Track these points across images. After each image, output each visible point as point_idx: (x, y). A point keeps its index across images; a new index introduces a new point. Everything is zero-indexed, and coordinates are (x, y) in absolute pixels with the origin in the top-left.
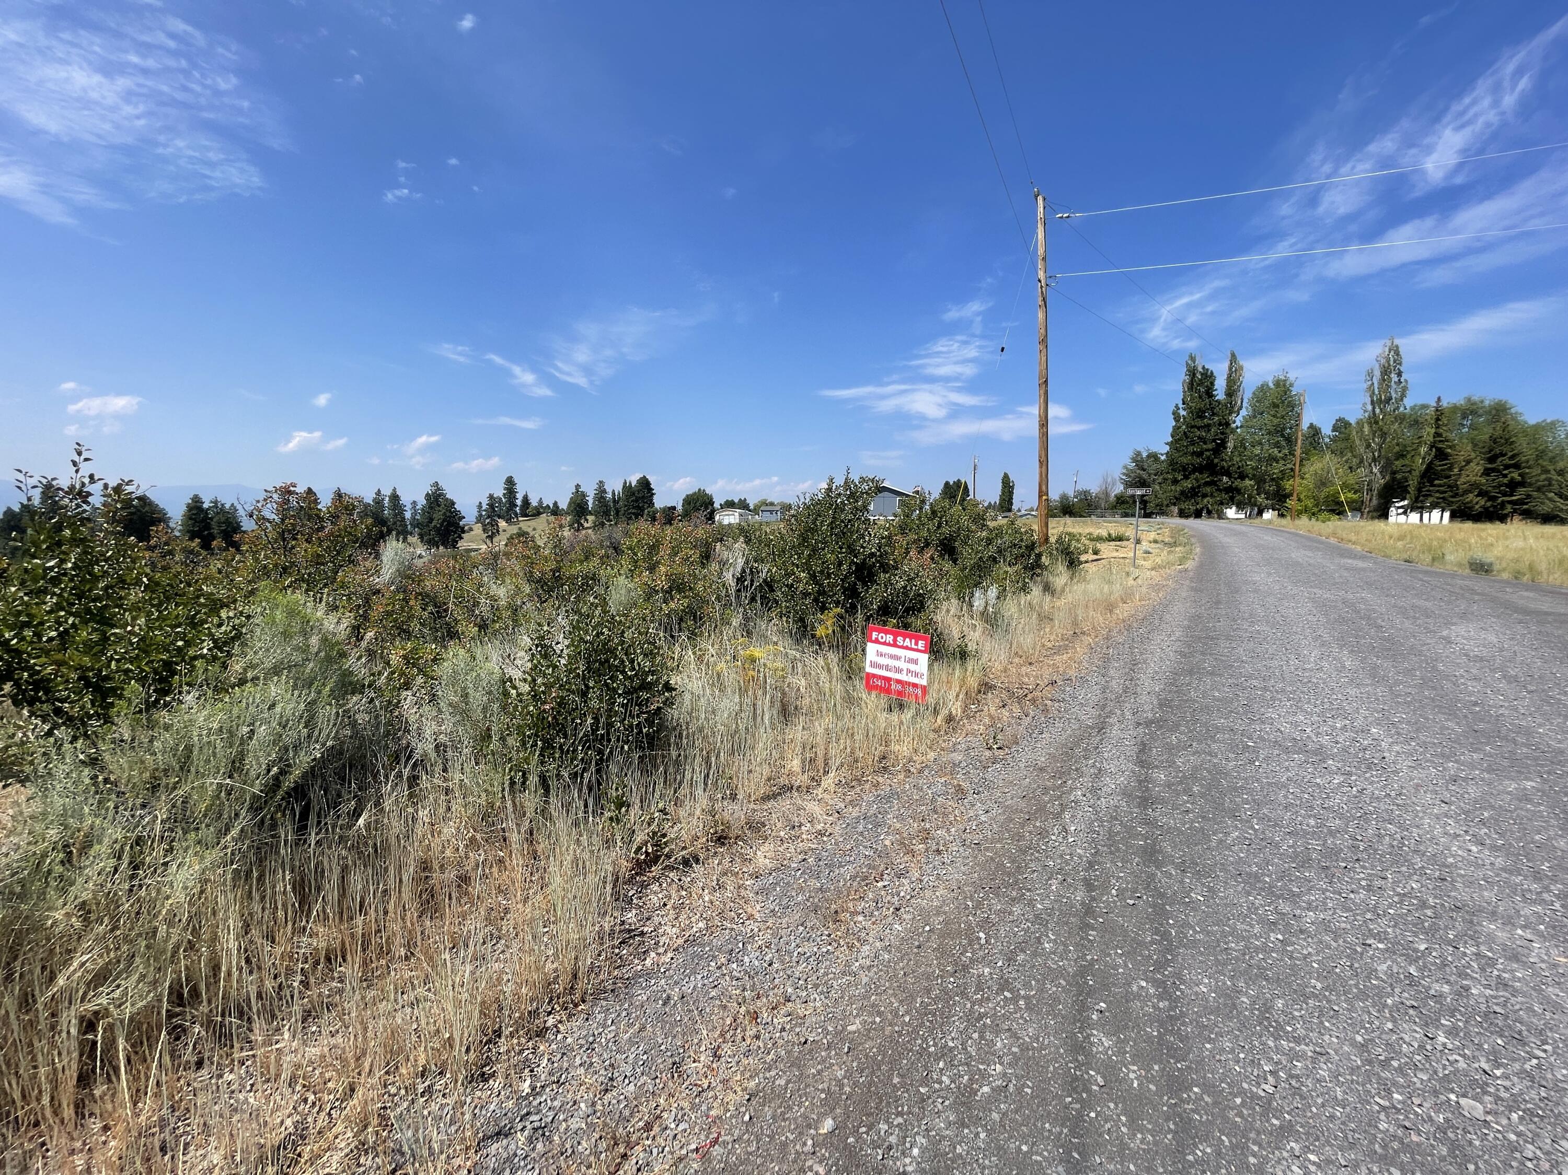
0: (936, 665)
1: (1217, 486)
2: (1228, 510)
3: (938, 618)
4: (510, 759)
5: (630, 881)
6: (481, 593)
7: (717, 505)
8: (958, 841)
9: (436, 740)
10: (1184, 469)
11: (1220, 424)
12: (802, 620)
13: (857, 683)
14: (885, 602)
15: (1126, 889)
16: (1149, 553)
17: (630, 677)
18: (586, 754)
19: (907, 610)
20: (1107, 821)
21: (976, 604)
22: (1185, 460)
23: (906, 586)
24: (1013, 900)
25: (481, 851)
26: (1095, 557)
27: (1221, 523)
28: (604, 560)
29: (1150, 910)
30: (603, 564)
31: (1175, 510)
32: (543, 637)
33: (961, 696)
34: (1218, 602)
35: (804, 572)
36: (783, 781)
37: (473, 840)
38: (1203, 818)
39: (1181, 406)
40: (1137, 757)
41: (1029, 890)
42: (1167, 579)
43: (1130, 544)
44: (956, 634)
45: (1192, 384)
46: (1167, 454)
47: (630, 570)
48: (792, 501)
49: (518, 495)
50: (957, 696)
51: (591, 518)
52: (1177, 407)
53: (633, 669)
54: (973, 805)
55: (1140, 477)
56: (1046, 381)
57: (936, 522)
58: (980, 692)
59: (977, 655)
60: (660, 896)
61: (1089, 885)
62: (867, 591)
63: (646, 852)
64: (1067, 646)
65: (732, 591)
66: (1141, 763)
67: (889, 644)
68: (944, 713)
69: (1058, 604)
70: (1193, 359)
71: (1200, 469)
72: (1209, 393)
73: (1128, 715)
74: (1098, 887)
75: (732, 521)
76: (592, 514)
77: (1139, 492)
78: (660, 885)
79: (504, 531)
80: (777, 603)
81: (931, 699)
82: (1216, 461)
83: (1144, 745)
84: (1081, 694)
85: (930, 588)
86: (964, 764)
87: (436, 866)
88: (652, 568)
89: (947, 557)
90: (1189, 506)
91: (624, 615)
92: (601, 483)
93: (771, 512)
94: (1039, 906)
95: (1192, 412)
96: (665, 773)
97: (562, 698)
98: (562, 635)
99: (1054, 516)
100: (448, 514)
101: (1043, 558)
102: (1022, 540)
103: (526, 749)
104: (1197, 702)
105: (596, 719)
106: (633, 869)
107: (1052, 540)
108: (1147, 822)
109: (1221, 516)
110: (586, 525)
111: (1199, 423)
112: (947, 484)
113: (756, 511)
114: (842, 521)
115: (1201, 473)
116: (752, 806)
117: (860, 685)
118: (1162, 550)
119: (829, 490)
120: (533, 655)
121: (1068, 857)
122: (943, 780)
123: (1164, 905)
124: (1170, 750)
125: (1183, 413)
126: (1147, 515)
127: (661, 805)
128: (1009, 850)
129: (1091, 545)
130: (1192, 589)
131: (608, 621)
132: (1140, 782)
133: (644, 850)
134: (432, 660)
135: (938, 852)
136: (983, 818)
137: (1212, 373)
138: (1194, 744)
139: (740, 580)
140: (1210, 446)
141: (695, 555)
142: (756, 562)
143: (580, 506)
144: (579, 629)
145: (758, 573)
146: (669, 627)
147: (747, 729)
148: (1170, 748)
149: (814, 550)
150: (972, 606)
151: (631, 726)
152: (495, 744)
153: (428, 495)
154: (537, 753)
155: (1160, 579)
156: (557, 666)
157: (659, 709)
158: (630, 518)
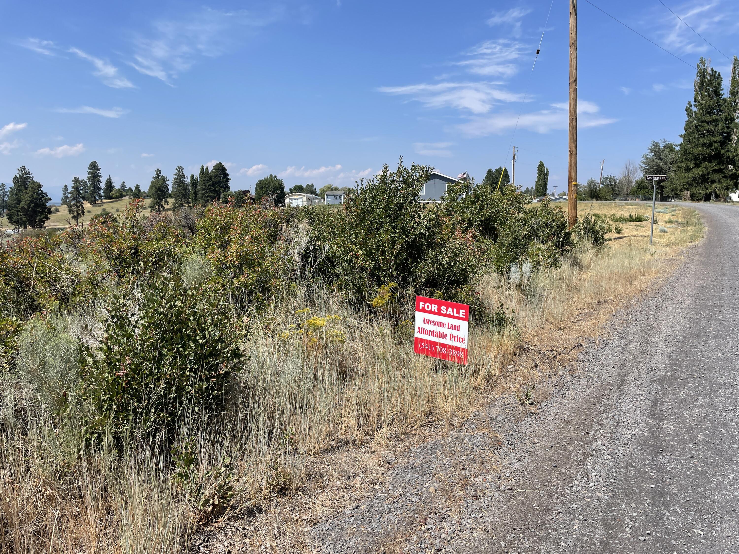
0: (477, 331)
1: (724, 173)
2: (733, 194)
3: (479, 289)
4: (86, 422)
5: (198, 531)
6: (62, 269)
7: (287, 190)
8: (493, 487)
9: (15, 405)
10: (696, 159)
11: (726, 120)
12: (359, 291)
13: (407, 347)
14: (433, 276)
15: (639, 527)
16: (665, 232)
17: (201, 345)
18: (159, 415)
19: (452, 283)
20: (624, 467)
21: (513, 276)
22: (696, 151)
23: (450, 262)
24: (541, 539)
25: (59, 508)
26: (618, 235)
27: (727, 206)
28: (180, 237)
29: (658, 545)
30: (178, 242)
31: (688, 194)
32: (119, 309)
33: (499, 358)
34: (723, 274)
35: (361, 249)
36: (341, 436)
37: (50, 498)
38: (705, 463)
39: (693, 103)
40: (651, 411)
41: (554, 530)
42: (679, 255)
43: (648, 224)
44: (495, 304)
45: (703, 85)
46: (681, 145)
47: (204, 248)
48: (352, 186)
49: (102, 179)
50: (496, 357)
51: (171, 201)
52: (689, 104)
53: (204, 337)
54: (507, 455)
55: (658, 165)
56: (576, 81)
57: (478, 205)
58: (515, 354)
59: (513, 322)
60: (226, 544)
61: (607, 525)
62: (416, 266)
63: (213, 504)
64: (592, 313)
65: (298, 267)
66: (655, 416)
67: (434, 313)
68: (483, 373)
69: (584, 276)
70: (703, 62)
71: (710, 159)
72: (717, 93)
73: (643, 373)
74: (614, 526)
75: (301, 204)
76: (172, 197)
77: (656, 179)
78: (226, 534)
79: (89, 212)
80: (338, 277)
81: (472, 361)
82: (723, 151)
83: (656, 399)
84: (603, 355)
85: (472, 263)
86: (501, 418)
87: (16, 522)
88: (224, 246)
89: (487, 235)
90: (700, 191)
91: (195, 289)
92: (180, 169)
93: (335, 196)
94: (563, 544)
95: (702, 109)
96: (233, 431)
97: (137, 365)
98: (138, 307)
99: (582, 200)
100: (35, 196)
101: (572, 237)
102: (553, 221)
103: (101, 413)
104: (703, 361)
105: (169, 384)
106: (201, 520)
107: (581, 220)
108: (658, 468)
109: (727, 199)
110: (166, 207)
111: (708, 118)
112: (490, 171)
113: (322, 195)
114: (396, 205)
115: (710, 162)
116: (312, 459)
117: (409, 348)
118: (676, 229)
119: (385, 176)
120: (109, 326)
121: (589, 500)
122: (481, 433)
123: (670, 540)
124: (679, 403)
125: (694, 109)
126: (664, 199)
127: (227, 461)
128: (538, 495)
129: (614, 225)
130: (701, 263)
131: (180, 294)
132: (653, 432)
133: (211, 502)
134: (13, 332)
135: (476, 497)
136: (516, 466)
137: (719, 74)
138: (700, 399)
139: (305, 257)
140: (718, 138)
141: (263, 234)
142: (318, 241)
143: (160, 189)
144: (153, 301)
145: (321, 250)
146: (239, 299)
147: (308, 389)
148: (678, 402)
149: (370, 230)
150: (509, 278)
151: (201, 389)
152: (71, 409)
153: (15, 178)
154: (112, 416)
155: (673, 254)
156: (132, 336)
157: (227, 373)
158: (207, 201)
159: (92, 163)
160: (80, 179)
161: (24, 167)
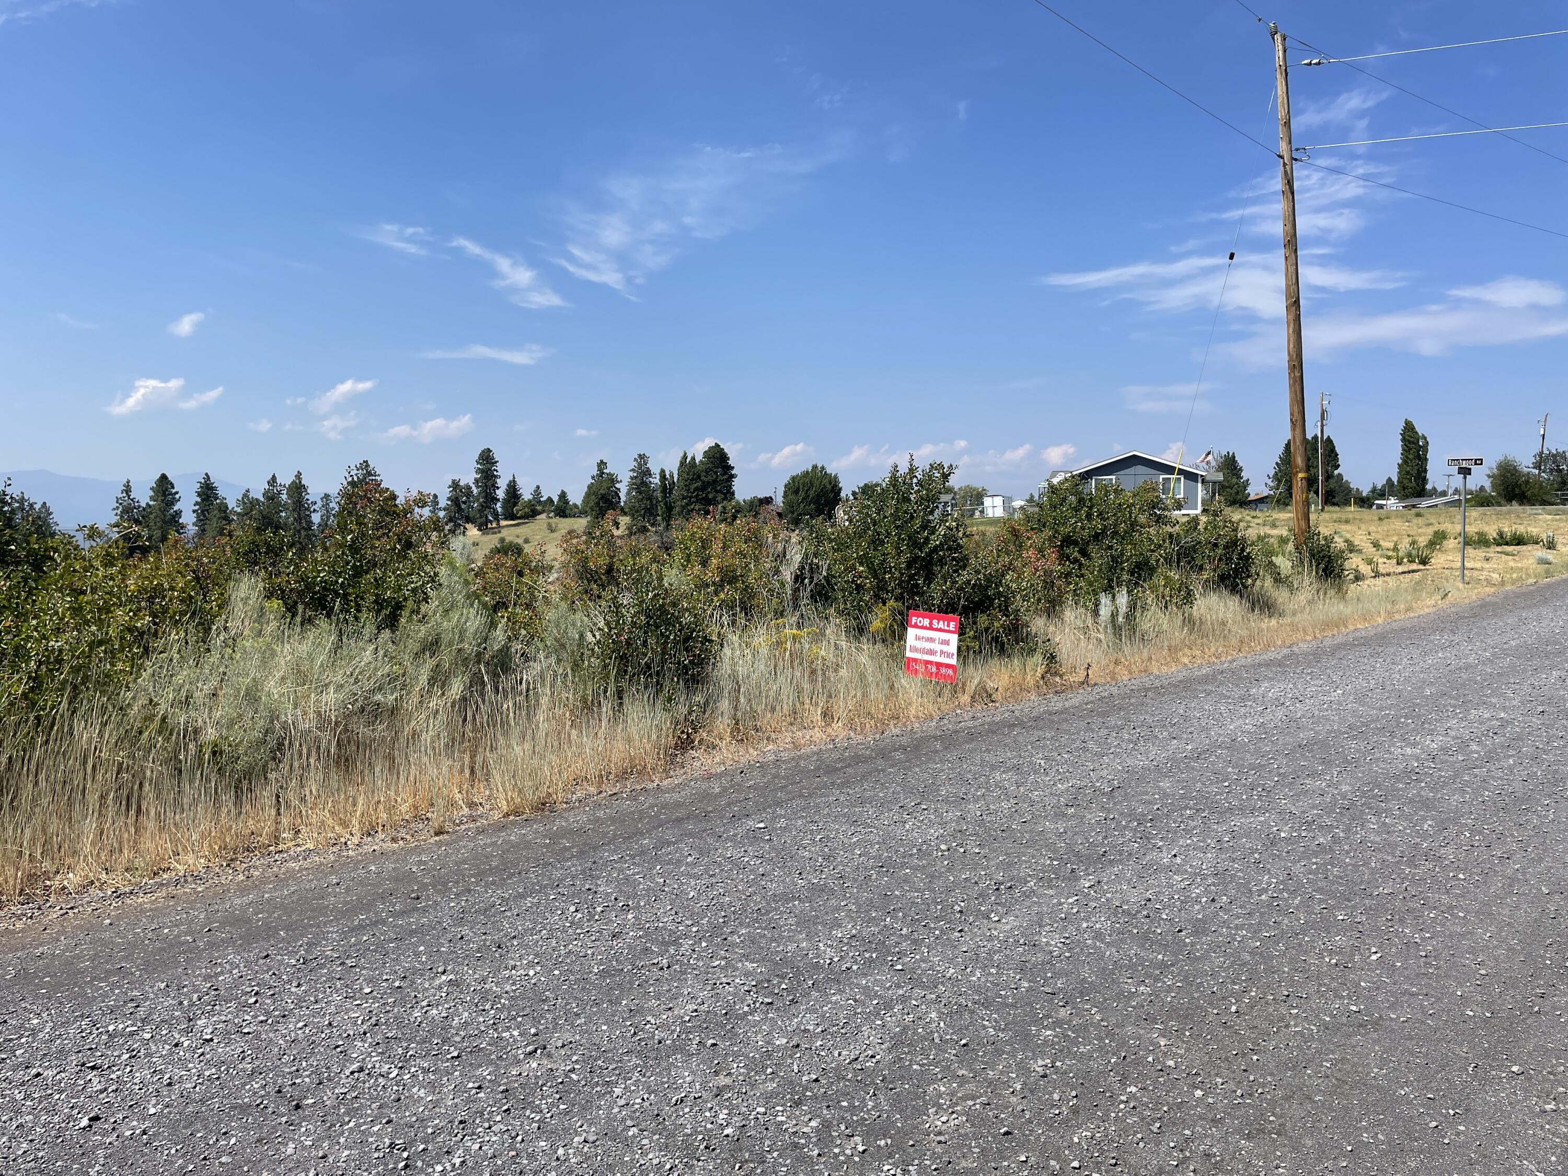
0: (964, 644)
21: (1102, 612)
47: (682, 565)
49: (500, 482)
51: (624, 520)
62: (928, 586)
65: (790, 589)
67: (926, 628)
78: (696, 751)
88: (704, 563)
92: (642, 457)
102: (1219, 537)
117: (903, 671)
139: (799, 578)
143: (604, 498)
145: (819, 569)
150: (1098, 616)
159: (483, 451)
160: (461, 484)
161: (366, 462)
